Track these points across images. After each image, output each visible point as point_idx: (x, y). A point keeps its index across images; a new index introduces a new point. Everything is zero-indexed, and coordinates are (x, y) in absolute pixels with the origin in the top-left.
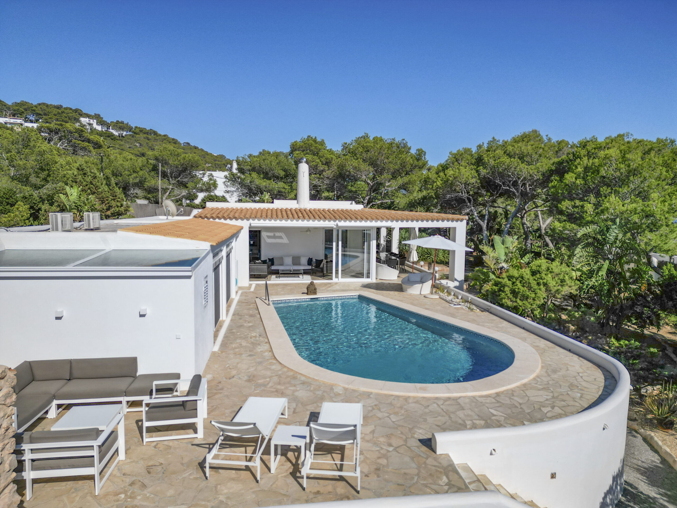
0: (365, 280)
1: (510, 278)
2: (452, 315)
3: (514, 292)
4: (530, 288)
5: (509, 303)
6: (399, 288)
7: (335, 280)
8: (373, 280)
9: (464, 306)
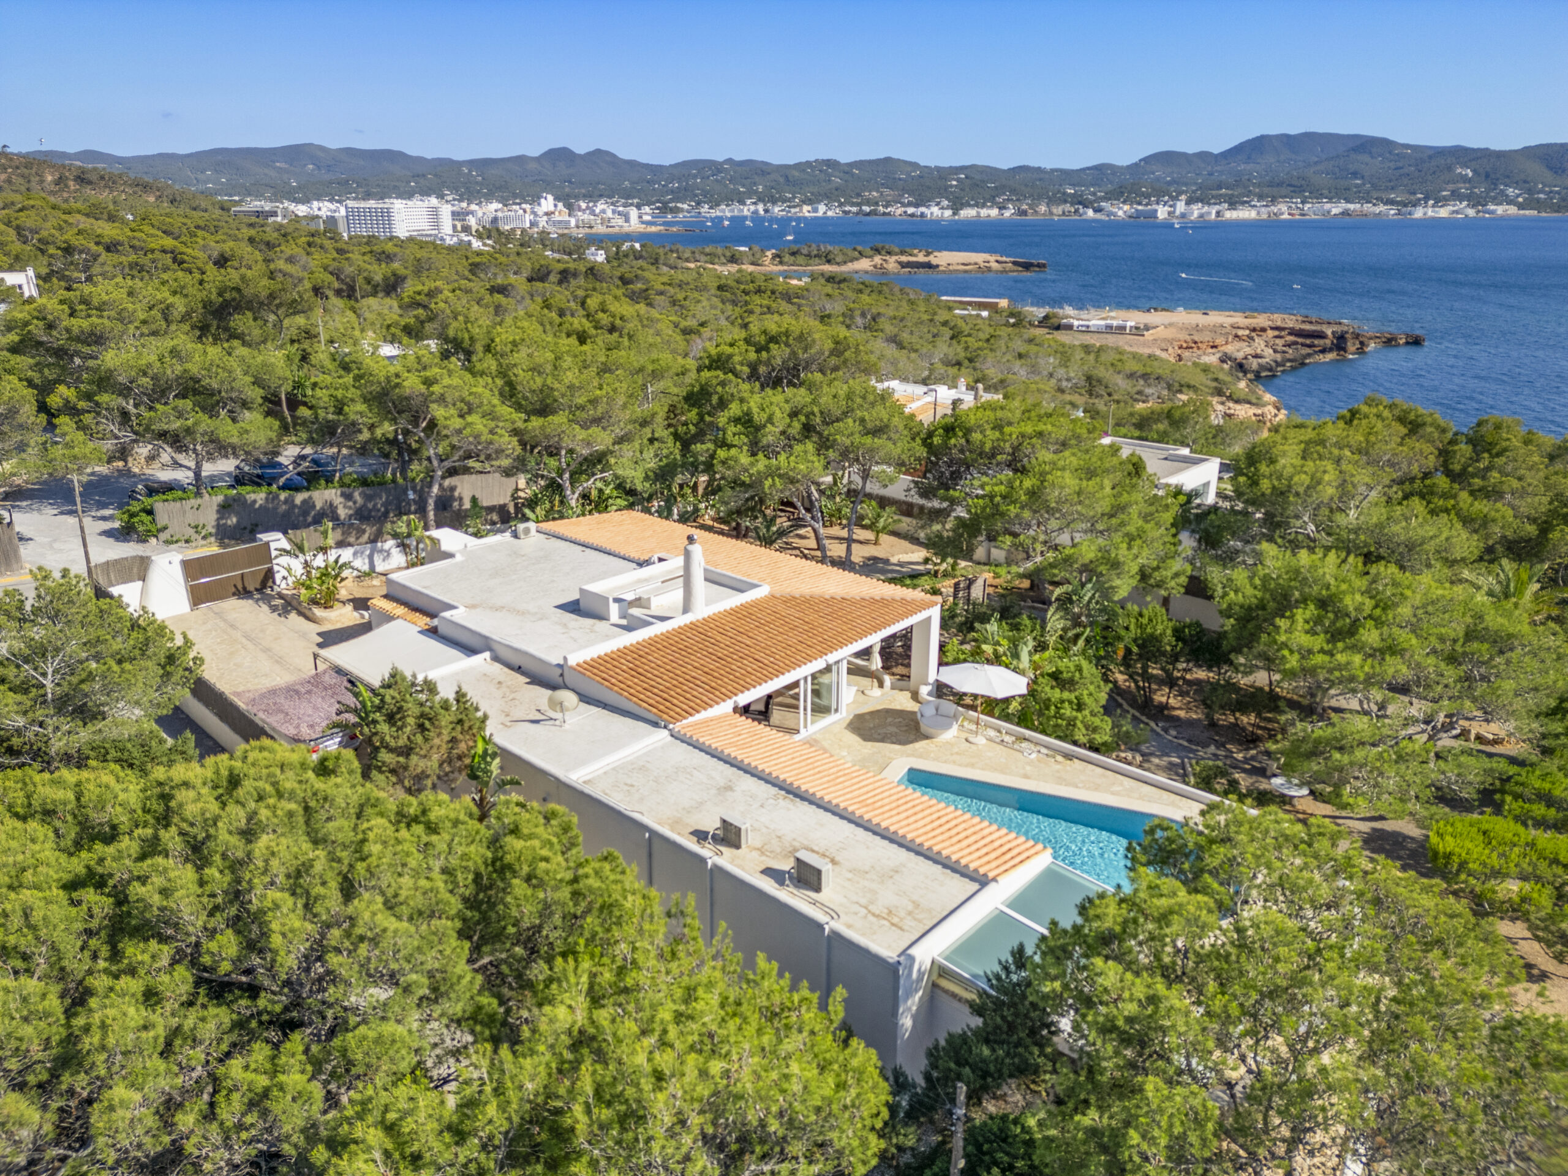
7: (804, 731)
8: (842, 714)
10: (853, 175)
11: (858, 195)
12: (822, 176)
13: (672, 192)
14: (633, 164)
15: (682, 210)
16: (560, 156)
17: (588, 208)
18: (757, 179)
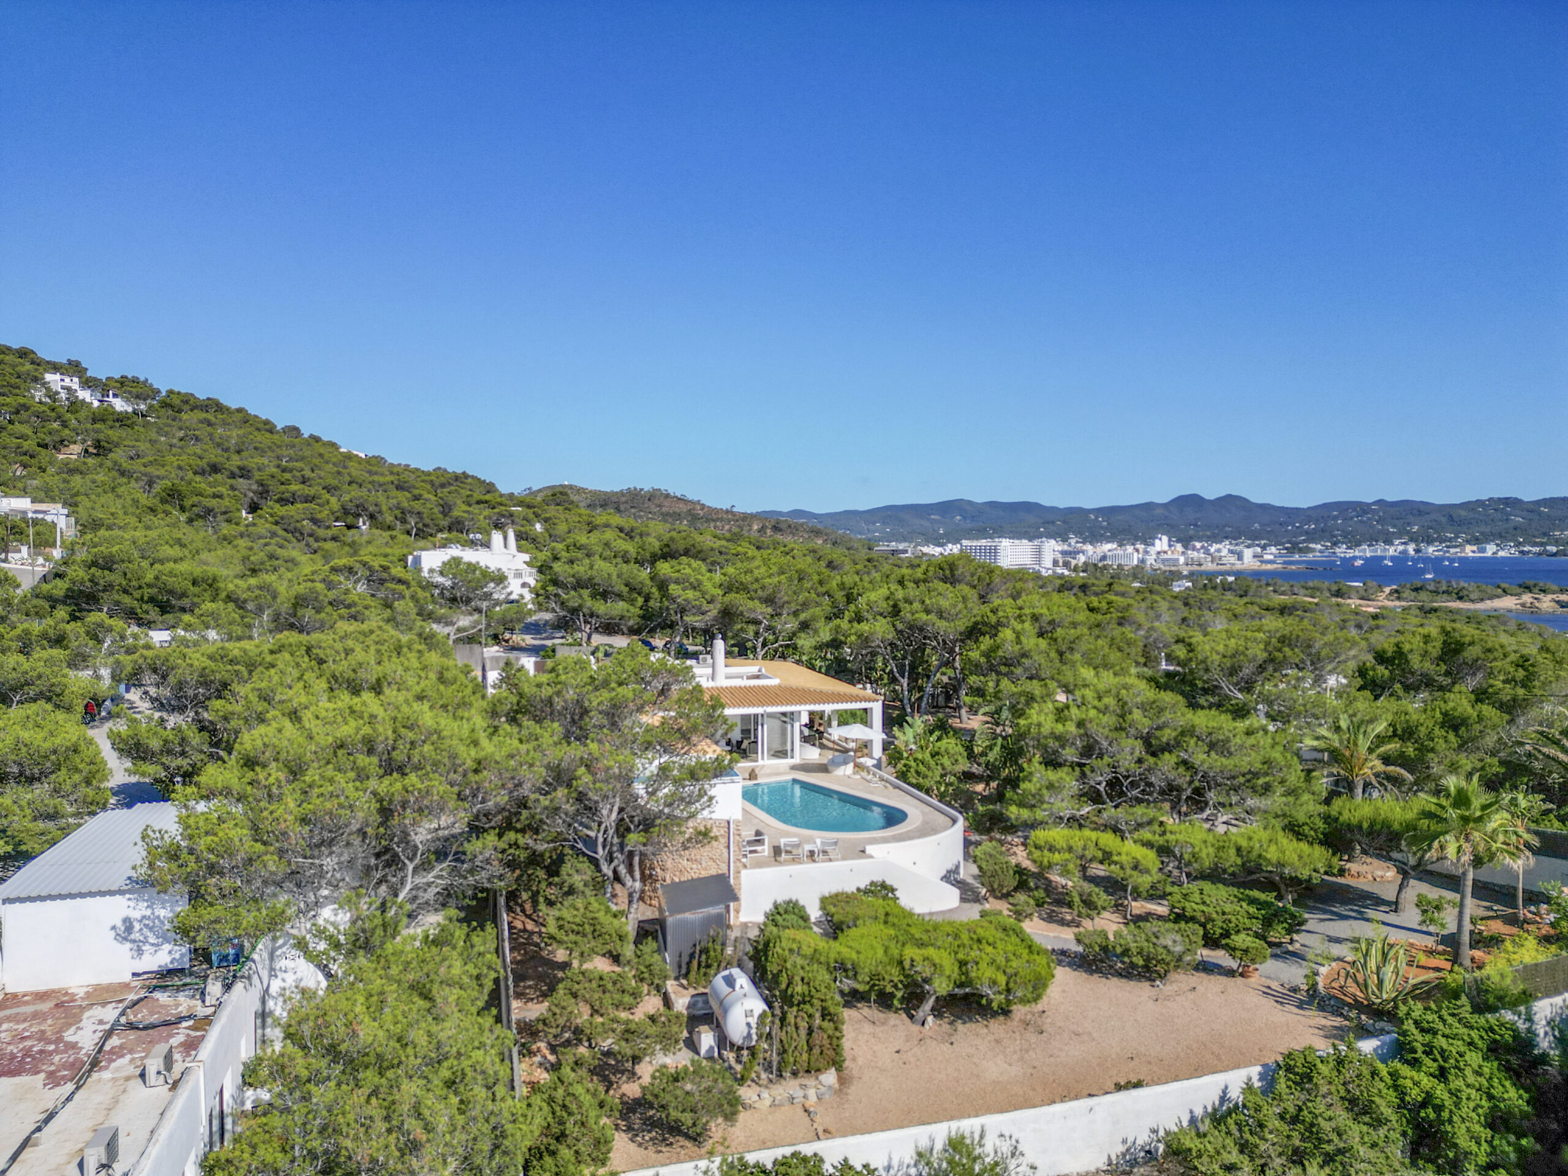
0: (789, 761)
1: (915, 760)
2: (872, 793)
3: (918, 773)
4: (929, 768)
5: (914, 781)
6: (823, 769)
7: (760, 762)
8: (797, 760)
9: (881, 784)
10: (1540, 514)
11: (1545, 534)
12: (1499, 515)
13: (1307, 533)
14: (1265, 508)
15: (1313, 550)
16: (1189, 502)
17: (1203, 547)
18: (1411, 519)
